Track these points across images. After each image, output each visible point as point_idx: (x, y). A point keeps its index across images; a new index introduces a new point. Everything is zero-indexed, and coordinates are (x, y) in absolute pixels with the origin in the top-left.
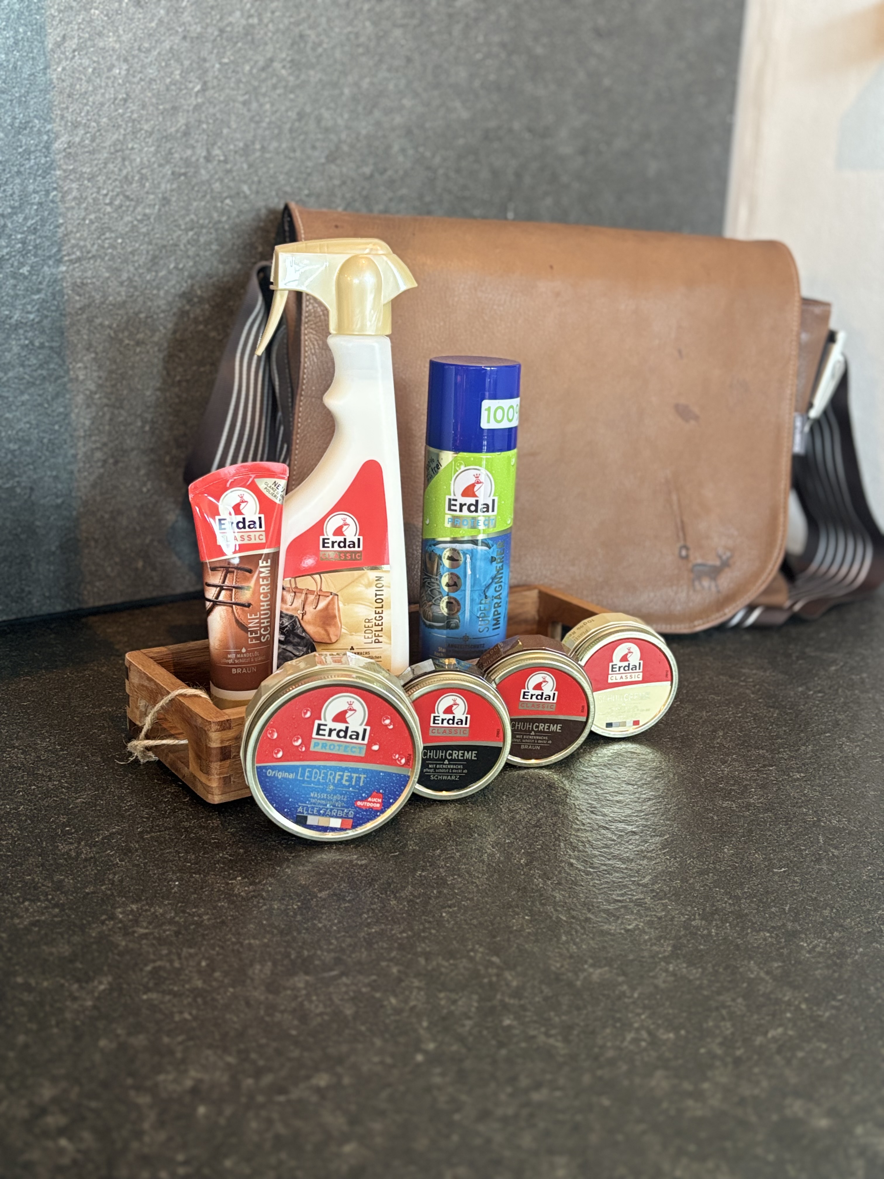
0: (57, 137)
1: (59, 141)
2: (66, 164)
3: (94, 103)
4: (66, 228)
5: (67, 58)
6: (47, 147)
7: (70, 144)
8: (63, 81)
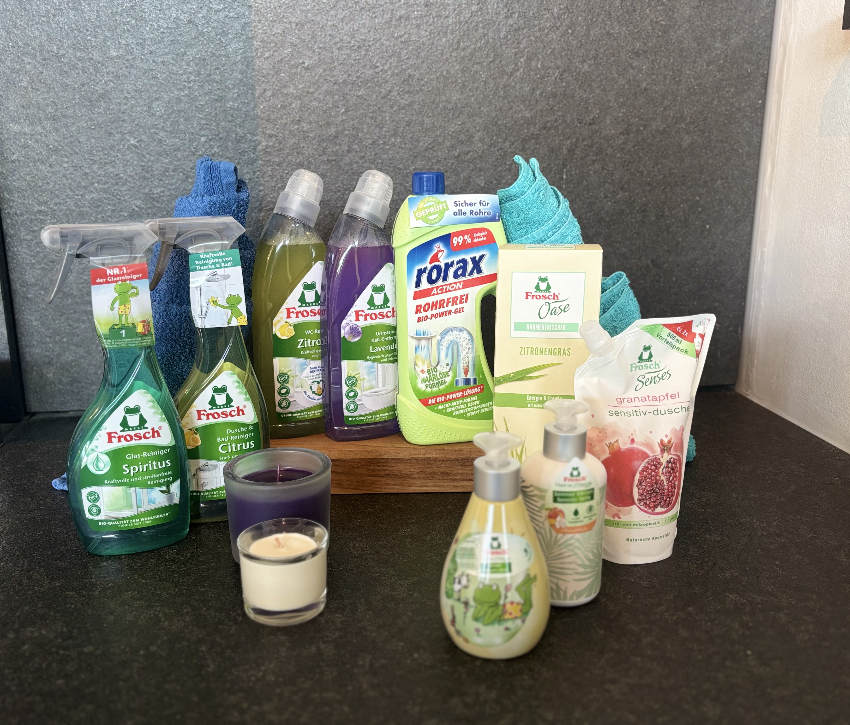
0: (259, 144)
1: (260, 146)
2: (265, 157)
3: (281, 123)
4: (264, 193)
5: (266, 101)
6: (255, 149)
7: (267, 147)
8: (264, 113)
